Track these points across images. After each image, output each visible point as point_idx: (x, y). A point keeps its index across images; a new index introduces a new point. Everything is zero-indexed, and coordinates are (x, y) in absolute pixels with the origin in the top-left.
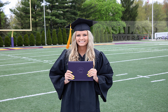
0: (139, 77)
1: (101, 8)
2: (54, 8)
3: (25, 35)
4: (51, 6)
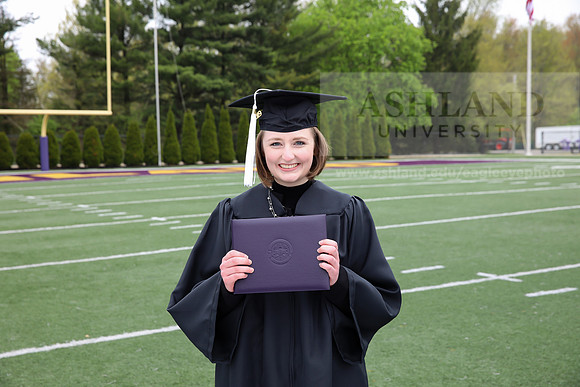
0: (483, 280)
1: (351, 40)
2: (188, 39)
3: (88, 130)
4: (179, 31)
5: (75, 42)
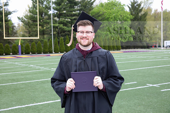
1: (109, 16)
2: (61, 16)
3: (32, 43)
4: (59, 14)
5: (28, 17)
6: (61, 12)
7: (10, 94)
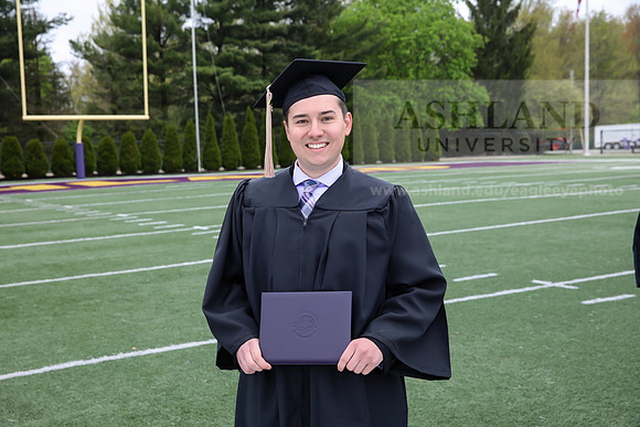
1: (398, 36)
2: (227, 39)
3: (124, 135)
4: (218, 31)
5: (109, 43)
6: (226, 24)
7: (46, 318)
